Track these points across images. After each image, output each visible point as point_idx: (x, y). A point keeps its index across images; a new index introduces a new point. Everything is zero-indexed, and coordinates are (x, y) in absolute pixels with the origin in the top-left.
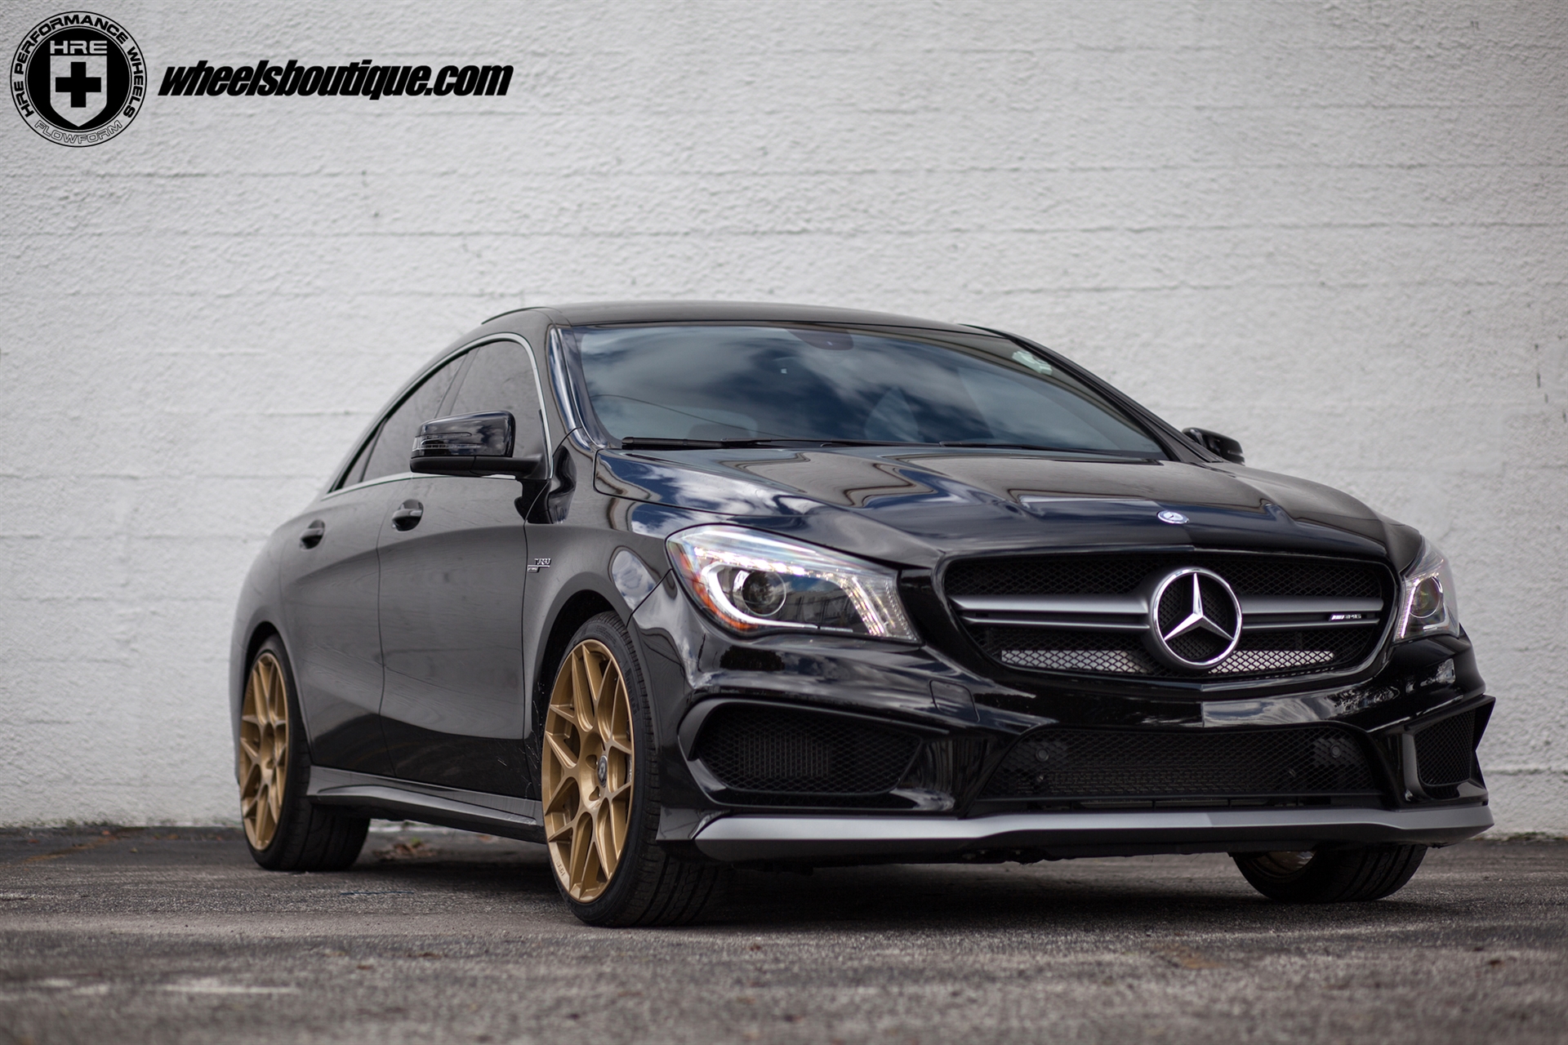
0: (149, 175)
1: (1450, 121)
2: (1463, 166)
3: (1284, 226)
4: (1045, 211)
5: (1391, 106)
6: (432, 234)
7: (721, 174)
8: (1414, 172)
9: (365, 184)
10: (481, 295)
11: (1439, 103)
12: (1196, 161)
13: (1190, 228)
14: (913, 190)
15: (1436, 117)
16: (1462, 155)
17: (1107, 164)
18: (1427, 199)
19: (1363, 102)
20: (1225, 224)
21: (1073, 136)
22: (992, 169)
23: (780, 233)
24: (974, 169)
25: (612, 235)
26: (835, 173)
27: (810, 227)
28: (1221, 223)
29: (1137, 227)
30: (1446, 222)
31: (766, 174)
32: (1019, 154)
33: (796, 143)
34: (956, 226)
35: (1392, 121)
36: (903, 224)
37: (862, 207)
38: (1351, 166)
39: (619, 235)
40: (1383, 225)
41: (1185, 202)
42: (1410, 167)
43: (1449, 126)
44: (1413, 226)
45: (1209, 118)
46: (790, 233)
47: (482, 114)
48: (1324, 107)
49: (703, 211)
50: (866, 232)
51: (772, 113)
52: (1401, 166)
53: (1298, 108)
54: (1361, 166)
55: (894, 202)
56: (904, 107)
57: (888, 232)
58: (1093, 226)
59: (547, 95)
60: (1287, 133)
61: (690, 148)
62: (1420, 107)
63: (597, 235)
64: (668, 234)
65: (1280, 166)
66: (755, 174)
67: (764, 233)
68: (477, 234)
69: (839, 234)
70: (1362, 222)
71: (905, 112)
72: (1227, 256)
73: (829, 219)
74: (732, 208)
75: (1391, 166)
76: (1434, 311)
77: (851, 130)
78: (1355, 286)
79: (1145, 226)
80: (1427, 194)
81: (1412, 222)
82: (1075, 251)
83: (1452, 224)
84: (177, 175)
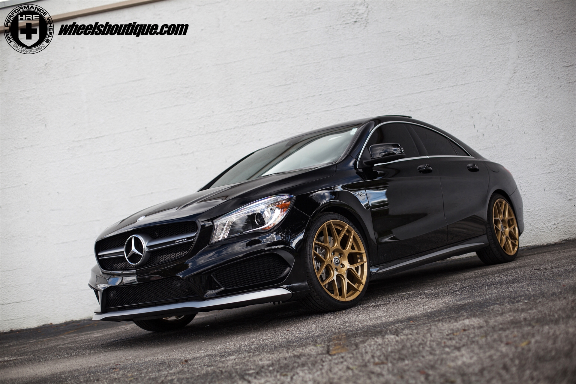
0: (90, 139)
1: (437, 60)
2: (443, 71)
3: (397, 97)
4: (330, 104)
5: (420, 59)
6: (166, 141)
7: (241, 110)
8: (430, 75)
9: (147, 131)
10: (182, 155)
11: (433, 56)
12: (369, 83)
13: (371, 102)
14: (294, 105)
15: (433, 59)
16: (442, 68)
17: (345, 89)
18: (434, 82)
19: (412, 59)
20: (380, 99)
21: (334, 83)
22: (314, 96)
23: (259, 123)
24: (309, 96)
25: (214, 132)
26: (272, 105)
27: (267, 120)
28: (379, 99)
29: (356, 104)
30: (441, 88)
31: (253, 108)
32: (321, 90)
33: (260, 98)
34: (307, 113)
35: (421, 63)
36: (292, 115)
37: (280, 112)
38: (412, 77)
39: (216, 132)
40: (424, 91)
41: (368, 95)
42: (428, 74)
43: (437, 61)
44: (432, 90)
45: (371, 71)
46: (262, 123)
47: (175, 106)
48: (402, 62)
49: (238, 121)
50: (282, 119)
51: (252, 91)
52: (426, 75)
53: (395, 64)
54: (415, 76)
55: (289, 109)
56: (287, 83)
57: (289, 118)
58: (344, 106)
59: (191, 98)
60: (393, 71)
61: (231, 105)
62: (428, 57)
63: (210, 133)
64: (229, 129)
65: (392, 81)
66: (250, 109)
67: (255, 124)
68: (178, 138)
69: (275, 121)
70: (418, 92)
71: (288, 85)
72: (382, 107)
73: (272, 117)
74: (245, 119)
75: (423, 75)
76: (442, 112)
77: (274, 92)
78: (419, 109)
79: (358, 103)
80: (434, 81)
81: (431, 89)
82: (340, 114)
83: (443, 88)
84: (97, 138)
